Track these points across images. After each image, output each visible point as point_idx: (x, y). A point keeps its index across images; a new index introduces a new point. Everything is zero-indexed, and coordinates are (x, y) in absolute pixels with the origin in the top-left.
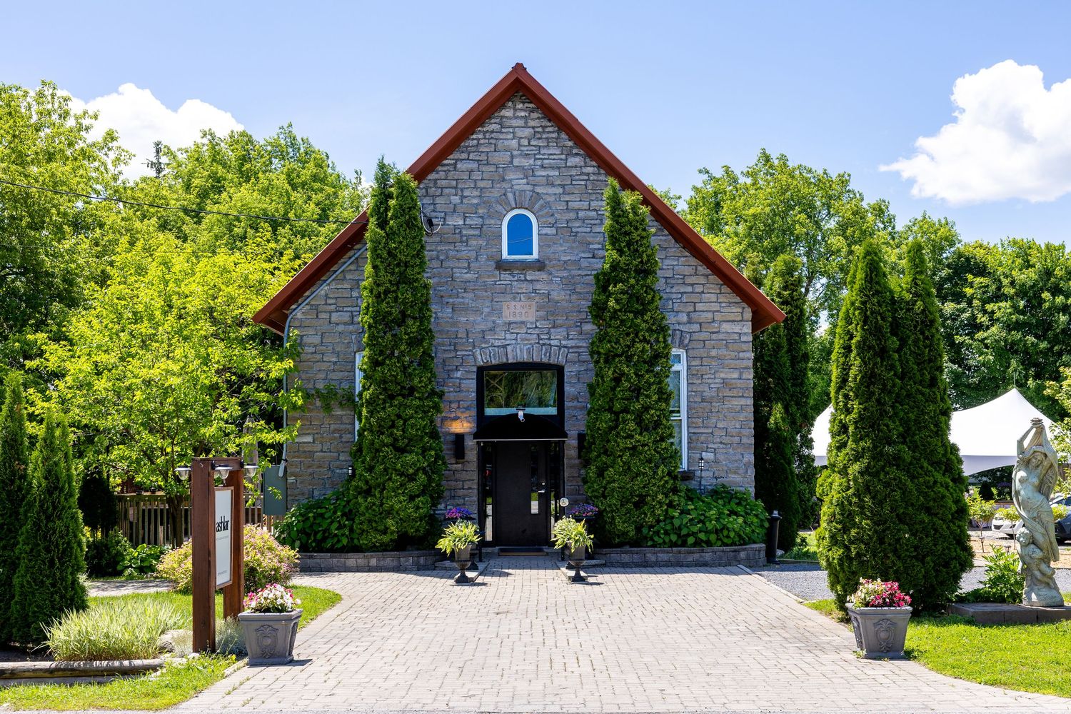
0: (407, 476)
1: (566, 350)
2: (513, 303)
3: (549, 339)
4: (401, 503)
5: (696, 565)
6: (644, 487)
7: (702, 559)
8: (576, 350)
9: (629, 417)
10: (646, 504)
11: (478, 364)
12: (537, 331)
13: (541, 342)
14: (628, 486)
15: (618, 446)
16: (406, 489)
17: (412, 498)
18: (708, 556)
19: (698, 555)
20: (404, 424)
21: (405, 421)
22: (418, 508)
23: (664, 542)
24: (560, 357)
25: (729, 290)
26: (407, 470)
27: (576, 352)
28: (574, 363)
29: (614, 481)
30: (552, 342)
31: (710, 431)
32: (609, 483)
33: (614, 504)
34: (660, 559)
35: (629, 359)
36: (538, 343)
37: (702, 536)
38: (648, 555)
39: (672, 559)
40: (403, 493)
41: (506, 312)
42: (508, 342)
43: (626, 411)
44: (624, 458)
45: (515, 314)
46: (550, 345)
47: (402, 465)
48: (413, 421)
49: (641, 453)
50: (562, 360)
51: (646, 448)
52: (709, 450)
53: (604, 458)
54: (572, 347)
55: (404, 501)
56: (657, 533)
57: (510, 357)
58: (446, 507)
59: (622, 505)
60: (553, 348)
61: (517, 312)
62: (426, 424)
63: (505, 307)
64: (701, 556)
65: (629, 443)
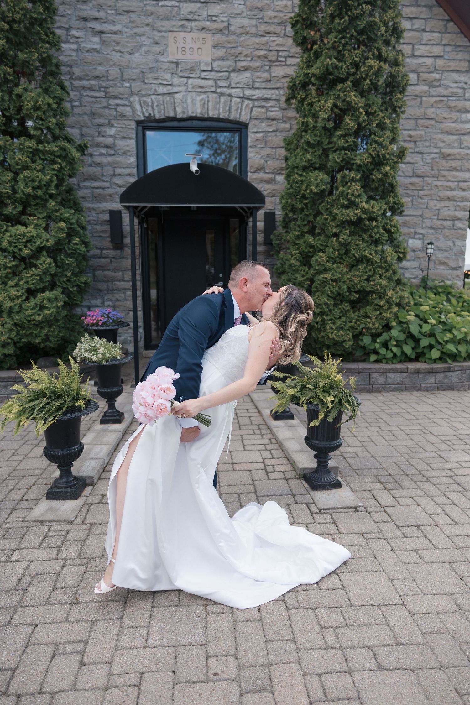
0: (23, 259)
1: (250, 102)
2: (182, 34)
3: (229, 87)
4: (13, 300)
5: (438, 389)
6: (368, 280)
7: (446, 381)
8: (264, 104)
9: (353, 174)
10: (368, 303)
11: (138, 118)
12: (213, 75)
13: (219, 90)
14: (346, 277)
15: (334, 219)
16: (21, 279)
17: (31, 293)
18: (454, 377)
19: (442, 375)
20: (15, 179)
21: (16, 174)
22: (42, 308)
23: (395, 355)
24: (243, 113)
25: (456, 29)
26: (20, 250)
27: (262, 107)
28: (262, 120)
29: (326, 270)
30: (233, 91)
31: (420, 213)
32: (319, 272)
33: (326, 304)
34: (390, 381)
35: (356, 84)
36: (214, 92)
37: (451, 347)
38: (374, 375)
39: (407, 380)
40: (17, 285)
41: (172, 47)
42: (175, 90)
43: (347, 165)
44: (342, 237)
45: (184, 50)
46: (230, 95)
47: (9, 242)
48: (27, 173)
49: (365, 231)
50: (244, 117)
51: (374, 223)
52: (417, 236)
53: (310, 239)
54: (258, 99)
55: (18, 297)
56: (385, 345)
57: (179, 110)
58: (103, 303)
59: (335, 305)
60: (234, 100)
61: (188, 47)
62: (51, 181)
63: (171, 41)
64: (446, 377)
65: (352, 214)
